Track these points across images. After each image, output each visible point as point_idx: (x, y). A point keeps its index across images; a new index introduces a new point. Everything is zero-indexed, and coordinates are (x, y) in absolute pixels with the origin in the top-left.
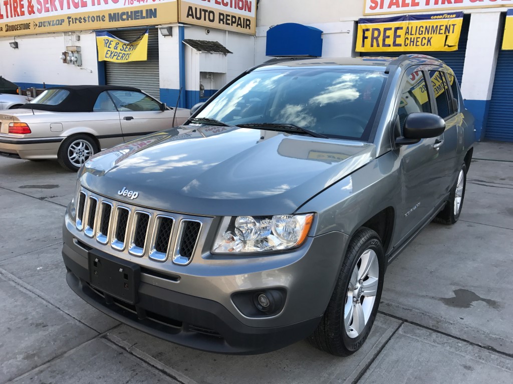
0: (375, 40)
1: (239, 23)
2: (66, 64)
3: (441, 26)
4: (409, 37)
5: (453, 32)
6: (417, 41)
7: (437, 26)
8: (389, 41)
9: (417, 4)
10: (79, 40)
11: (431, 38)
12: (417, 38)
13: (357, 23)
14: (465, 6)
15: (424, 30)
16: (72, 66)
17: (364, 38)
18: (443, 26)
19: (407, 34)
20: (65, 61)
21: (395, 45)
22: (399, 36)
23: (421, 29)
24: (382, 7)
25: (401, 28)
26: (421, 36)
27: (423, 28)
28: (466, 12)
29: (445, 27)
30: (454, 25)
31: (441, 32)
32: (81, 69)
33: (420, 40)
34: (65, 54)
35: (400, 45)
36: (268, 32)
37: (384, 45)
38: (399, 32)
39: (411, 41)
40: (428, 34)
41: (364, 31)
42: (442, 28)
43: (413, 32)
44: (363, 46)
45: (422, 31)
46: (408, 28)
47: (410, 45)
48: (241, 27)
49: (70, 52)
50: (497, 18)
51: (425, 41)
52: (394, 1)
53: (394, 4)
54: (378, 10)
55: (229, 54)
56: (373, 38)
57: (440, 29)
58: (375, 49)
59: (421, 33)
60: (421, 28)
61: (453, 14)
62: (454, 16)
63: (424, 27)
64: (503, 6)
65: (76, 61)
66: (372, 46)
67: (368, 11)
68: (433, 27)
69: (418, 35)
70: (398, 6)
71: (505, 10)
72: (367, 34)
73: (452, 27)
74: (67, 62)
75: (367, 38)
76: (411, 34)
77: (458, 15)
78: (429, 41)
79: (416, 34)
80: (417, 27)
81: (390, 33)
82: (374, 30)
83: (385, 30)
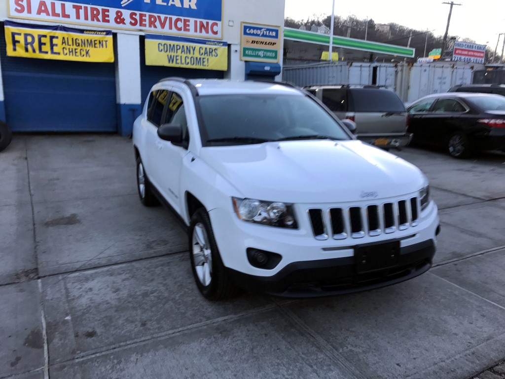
0: (29, 46)
3: (94, 41)
4: (67, 47)
5: (106, 47)
6: (76, 52)
7: (91, 40)
8: (46, 48)
9: (68, 16)
11: (89, 50)
12: (75, 49)
13: (3, 24)
14: (112, 25)
15: (80, 42)
17: (15, 42)
18: (97, 40)
21: (53, 52)
22: (56, 45)
23: (77, 41)
24: (29, 11)
25: (57, 37)
26: (79, 48)
28: (114, 31)
30: (106, 41)
31: (96, 45)
33: (78, 51)
35: (59, 54)
37: (41, 51)
38: (55, 41)
39: (69, 51)
40: (85, 46)
41: (13, 34)
42: (96, 42)
43: (70, 43)
44: (15, 50)
45: (79, 44)
46: (64, 38)
47: (70, 55)
50: (137, 39)
51: (84, 53)
52: (43, 8)
53: (43, 11)
54: (25, 14)
56: (26, 44)
57: (95, 44)
58: (31, 55)
59: (77, 44)
61: (104, 31)
62: (105, 33)
63: (80, 40)
64: (141, 30)
66: (26, 51)
67: (14, 14)
68: (88, 40)
69: (75, 47)
70: (48, 14)
71: (143, 34)
72: (17, 38)
73: (104, 43)
75: (18, 42)
76: (68, 45)
77: (108, 33)
78: (87, 53)
79: (73, 45)
80: (73, 39)
81: (46, 40)
82: (26, 35)
83: (40, 37)
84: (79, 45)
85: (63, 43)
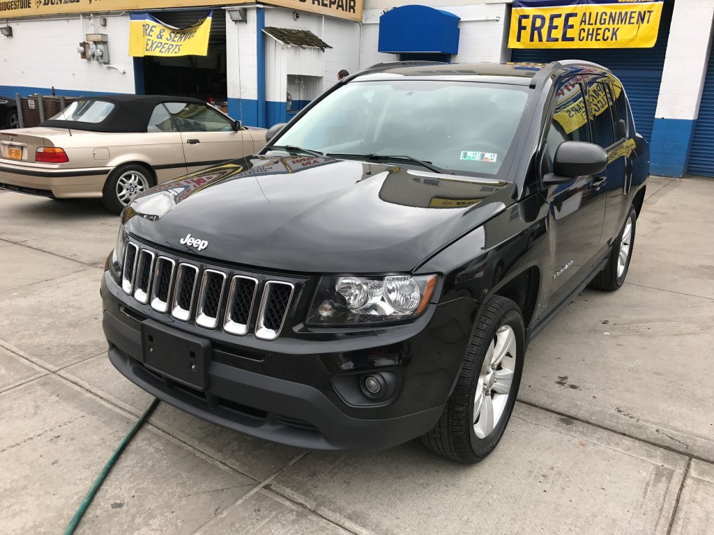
0: (536, 32)
1: (340, 4)
2: (85, 60)
3: (631, 13)
4: (586, 27)
6: (597, 34)
7: (626, 13)
8: (557, 34)
10: (105, 25)
11: (618, 29)
12: (598, 30)
13: (510, 6)
15: (607, 18)
16: (94, 62)
17: (521, 28)
18: (635, 12)
19: (583, 23)
20: (84, 55)
21: (565, 38)
22: (572, 27)
23: (604, 17)
25: (575, 15)
26: (603, 27)
27: (606, 15)
29: (637, 13)
30: (650, 12)
31: (632, 21)
32: (109, 68)
33: (601, 32)
34: (83, 44)
35: (572, 39)
36: (381, 17)
37: (549, 39)
38: (571, 21)
39: (588, 34)
40: (613, 23)
42: (633, 15)
43: (592, 21)
44: (519, 40)
45: (605, 20)
46: (585, 14)
47: (587, 40)
48: (343, 10)
49: (91, 43)
51: (608, 34)
55: (326, 50)
56: (533, 28)
57: (631, 17)
58: (536, 45)
59: (603, 22)
60: (604, 15)
63: (608, 14)
65: (102, 56)
66: (532, 40)
68: (621, 13)
69: (598, 26)
72: (524, 22)
73: (647, 14)
74: (88, 57)
75: (524, 28)
76: (589, 24)
78: (614, 33)
79: (595, 24)
80: (597, 14)
81: (559, 22)
82: (535, 17)
83: (552, 18)
84: (604, 23)
85: (582, 21)
